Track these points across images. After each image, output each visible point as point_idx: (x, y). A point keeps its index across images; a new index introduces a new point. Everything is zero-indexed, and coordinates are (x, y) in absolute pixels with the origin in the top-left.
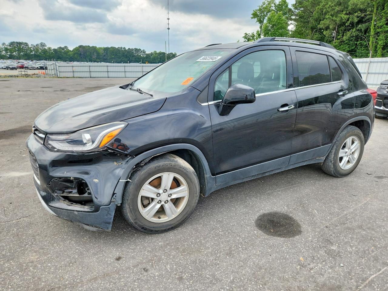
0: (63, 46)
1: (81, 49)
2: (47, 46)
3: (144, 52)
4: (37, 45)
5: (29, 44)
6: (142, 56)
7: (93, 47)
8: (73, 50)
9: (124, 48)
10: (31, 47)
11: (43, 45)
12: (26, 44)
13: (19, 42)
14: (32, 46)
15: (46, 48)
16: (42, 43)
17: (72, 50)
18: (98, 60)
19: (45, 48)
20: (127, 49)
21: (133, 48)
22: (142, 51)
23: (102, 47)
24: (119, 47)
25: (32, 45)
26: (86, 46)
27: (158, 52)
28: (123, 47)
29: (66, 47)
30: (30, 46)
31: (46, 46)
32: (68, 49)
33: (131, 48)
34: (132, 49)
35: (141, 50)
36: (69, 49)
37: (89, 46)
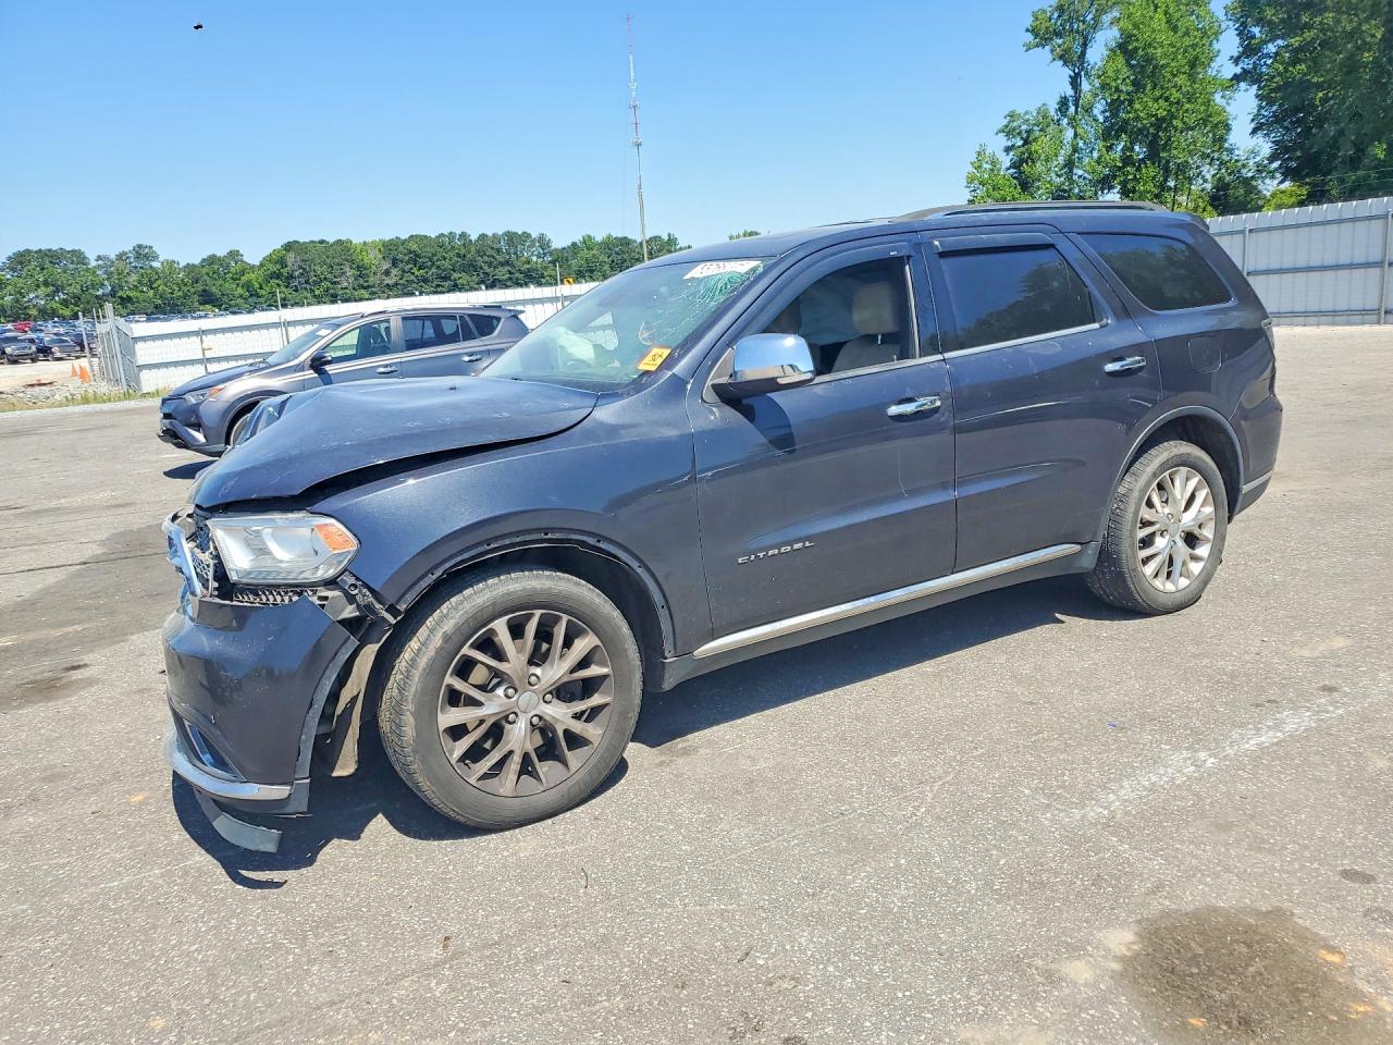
0: (221, 252)
1: (291, 258)
2: (161, 259)
3: (543, 242)
4: (120, 257)
5: (87, 255)
6: (534, 259)
7: (339, 242)
8: (262, 265)
9: (463, 235)
10: (99, 267)
11: (143, 253)
12: (78, 257)
13: (50, 250)
14: (100, 262)
15: (155, 264)
16: (140, 246)
17: (258, 263)
18: (363, 291)
19: (151, 267)
20: (474, 237)
21: (500, 233)
22: (533, 241)
23: (374, 242)
24: (442, 235)
25: (99, 258)
26: (312, 242)
27: (599, 238)
28: (458, 232)
29: (234, 254)
30: (93, 263)
31: (156, 257)
32: (242, 261)
33: (490, 234)
34: (494, 235)
35: (529, 236)
36: (245, 259)
37: (322, 242)
